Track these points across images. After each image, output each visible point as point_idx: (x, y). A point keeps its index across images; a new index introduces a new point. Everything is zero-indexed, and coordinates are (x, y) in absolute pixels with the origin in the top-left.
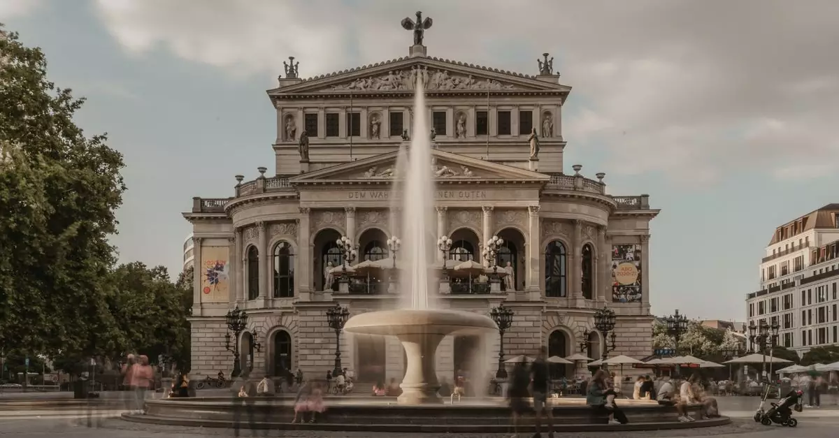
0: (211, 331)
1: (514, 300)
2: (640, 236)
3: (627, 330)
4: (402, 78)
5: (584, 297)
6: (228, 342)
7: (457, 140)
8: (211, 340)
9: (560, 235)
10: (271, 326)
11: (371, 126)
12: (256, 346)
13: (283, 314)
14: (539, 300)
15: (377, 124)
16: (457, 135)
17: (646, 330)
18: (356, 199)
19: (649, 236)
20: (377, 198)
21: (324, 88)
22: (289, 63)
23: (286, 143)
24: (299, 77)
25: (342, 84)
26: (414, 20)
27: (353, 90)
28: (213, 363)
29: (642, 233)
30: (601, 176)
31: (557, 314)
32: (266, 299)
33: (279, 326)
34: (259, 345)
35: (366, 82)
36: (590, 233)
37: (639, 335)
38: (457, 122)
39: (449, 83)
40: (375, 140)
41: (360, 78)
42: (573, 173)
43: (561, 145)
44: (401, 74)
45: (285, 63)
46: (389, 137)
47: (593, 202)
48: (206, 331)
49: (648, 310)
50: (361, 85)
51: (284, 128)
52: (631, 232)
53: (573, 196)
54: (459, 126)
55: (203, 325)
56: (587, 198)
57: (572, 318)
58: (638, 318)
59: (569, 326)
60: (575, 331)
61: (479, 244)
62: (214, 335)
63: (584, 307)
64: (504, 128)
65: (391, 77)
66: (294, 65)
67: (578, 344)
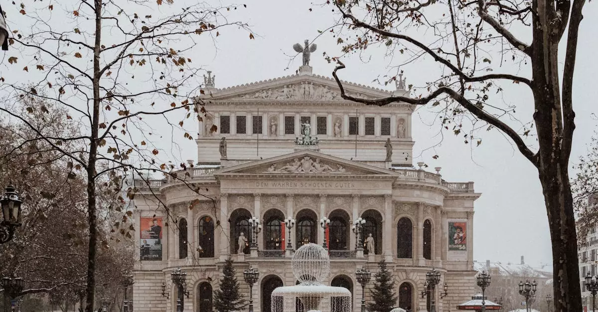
0: (148, 281)
1: (374, 262)
2: (467, 212)
3: (457, 281)
4: (294, 90)
5: (424, 259)
6: (164, 290)
7: (334, 139)
8: (149, 288)
9: (408, 214)
10: (197, 278)
11: (271, 126)
12: (186, 294)
13: (207, 270)
14: (392, 261)
15: (275, 125)
16: (335, 135)
17: (471, 281)
18: (261, 187)
19: (473, 212)
20: (277, 187)
21: (234, 97)
22: (207, 76)
23: (206, 138)
24: (215, 87)
25: (248, 94)
26: (303, 46)
27: (257, 99)
28: (150, 306)
29: (469, 210)
30: (438, 169)
31: (405, 271)
32: (194, 258)
33: (203, 279)
34: (188, 293)
35: (267, 93)
36: (429, 211)
37: (465, 285)
38: (335, 125)
39: (329, 95)
40: (273, 137)
41: (262, 90)
42: (418, 168)
43: (411, 143)
44: (293, 88)
45: (204, 76)
46: (284, 135)
47: (431, 189)
48: (145, 281)
49: (472, 267)
50: (264, 95)
51: (204, 126)
52: (461, 209)
53: (417, 186)
54: (337, 128)
55: (142, 277)
56: (428, 187)
57: (416, 273)
58: (464, 273)
59: (413, 279)
60: (418, 283)
61: (350, 221)
62: (151, 285)
63: (424, 265)
64: (370, 130)
65: (285, 90)
66: (211, 77)
67: (420, 293)
